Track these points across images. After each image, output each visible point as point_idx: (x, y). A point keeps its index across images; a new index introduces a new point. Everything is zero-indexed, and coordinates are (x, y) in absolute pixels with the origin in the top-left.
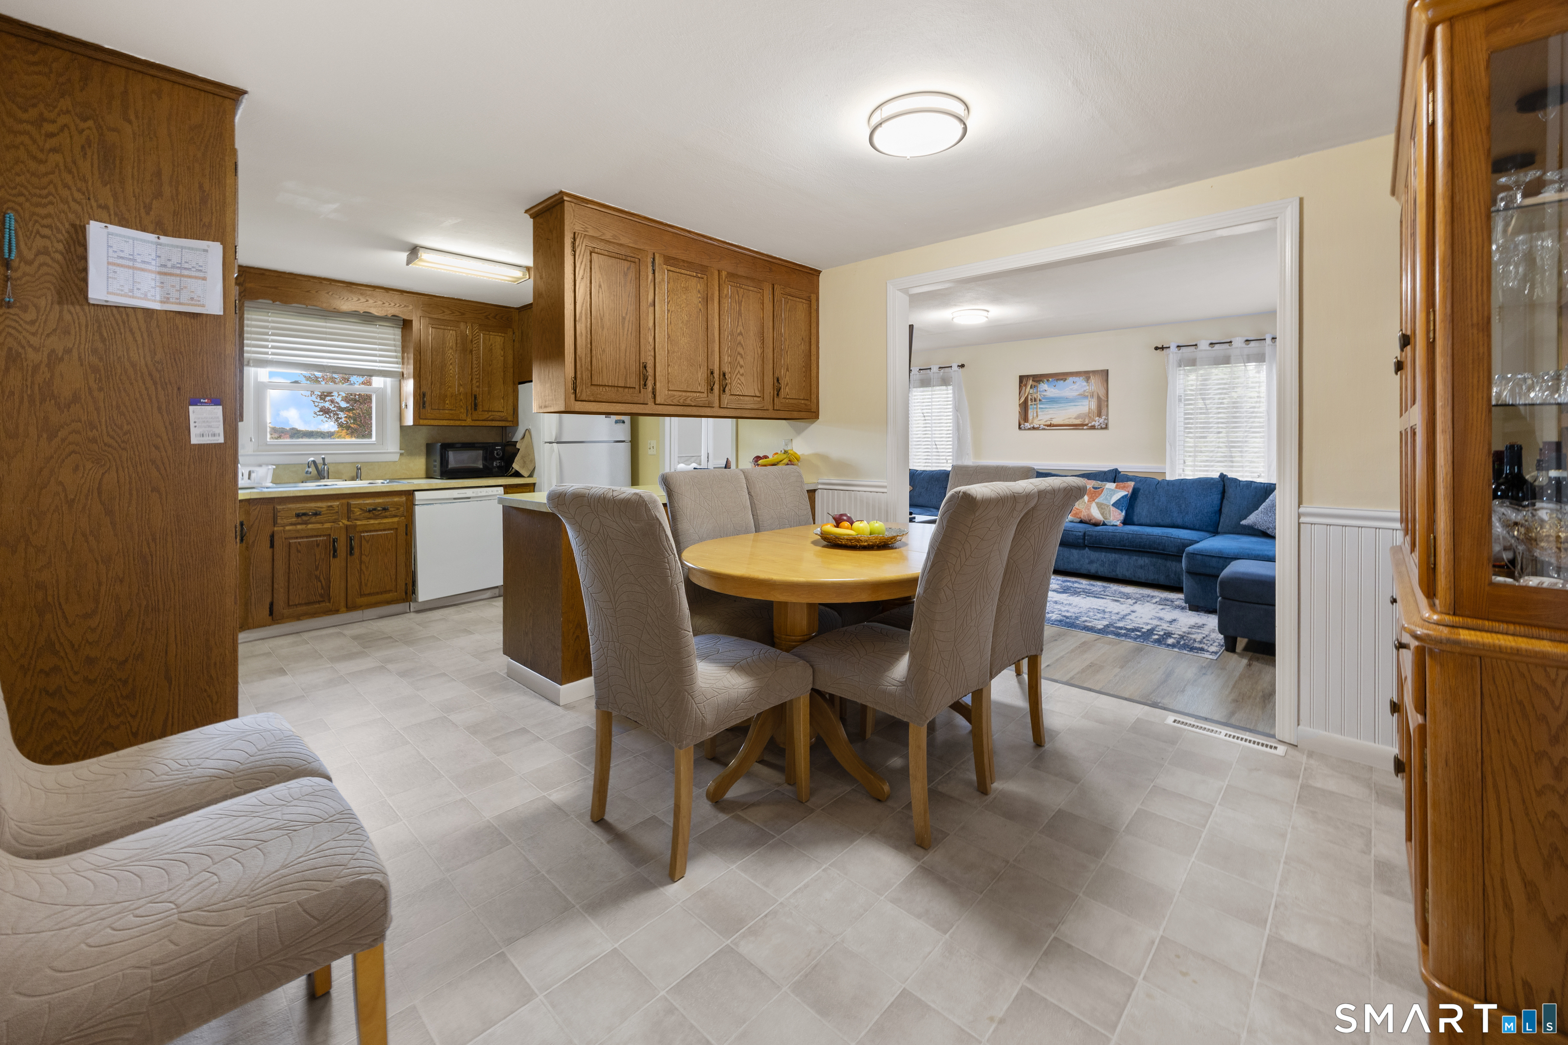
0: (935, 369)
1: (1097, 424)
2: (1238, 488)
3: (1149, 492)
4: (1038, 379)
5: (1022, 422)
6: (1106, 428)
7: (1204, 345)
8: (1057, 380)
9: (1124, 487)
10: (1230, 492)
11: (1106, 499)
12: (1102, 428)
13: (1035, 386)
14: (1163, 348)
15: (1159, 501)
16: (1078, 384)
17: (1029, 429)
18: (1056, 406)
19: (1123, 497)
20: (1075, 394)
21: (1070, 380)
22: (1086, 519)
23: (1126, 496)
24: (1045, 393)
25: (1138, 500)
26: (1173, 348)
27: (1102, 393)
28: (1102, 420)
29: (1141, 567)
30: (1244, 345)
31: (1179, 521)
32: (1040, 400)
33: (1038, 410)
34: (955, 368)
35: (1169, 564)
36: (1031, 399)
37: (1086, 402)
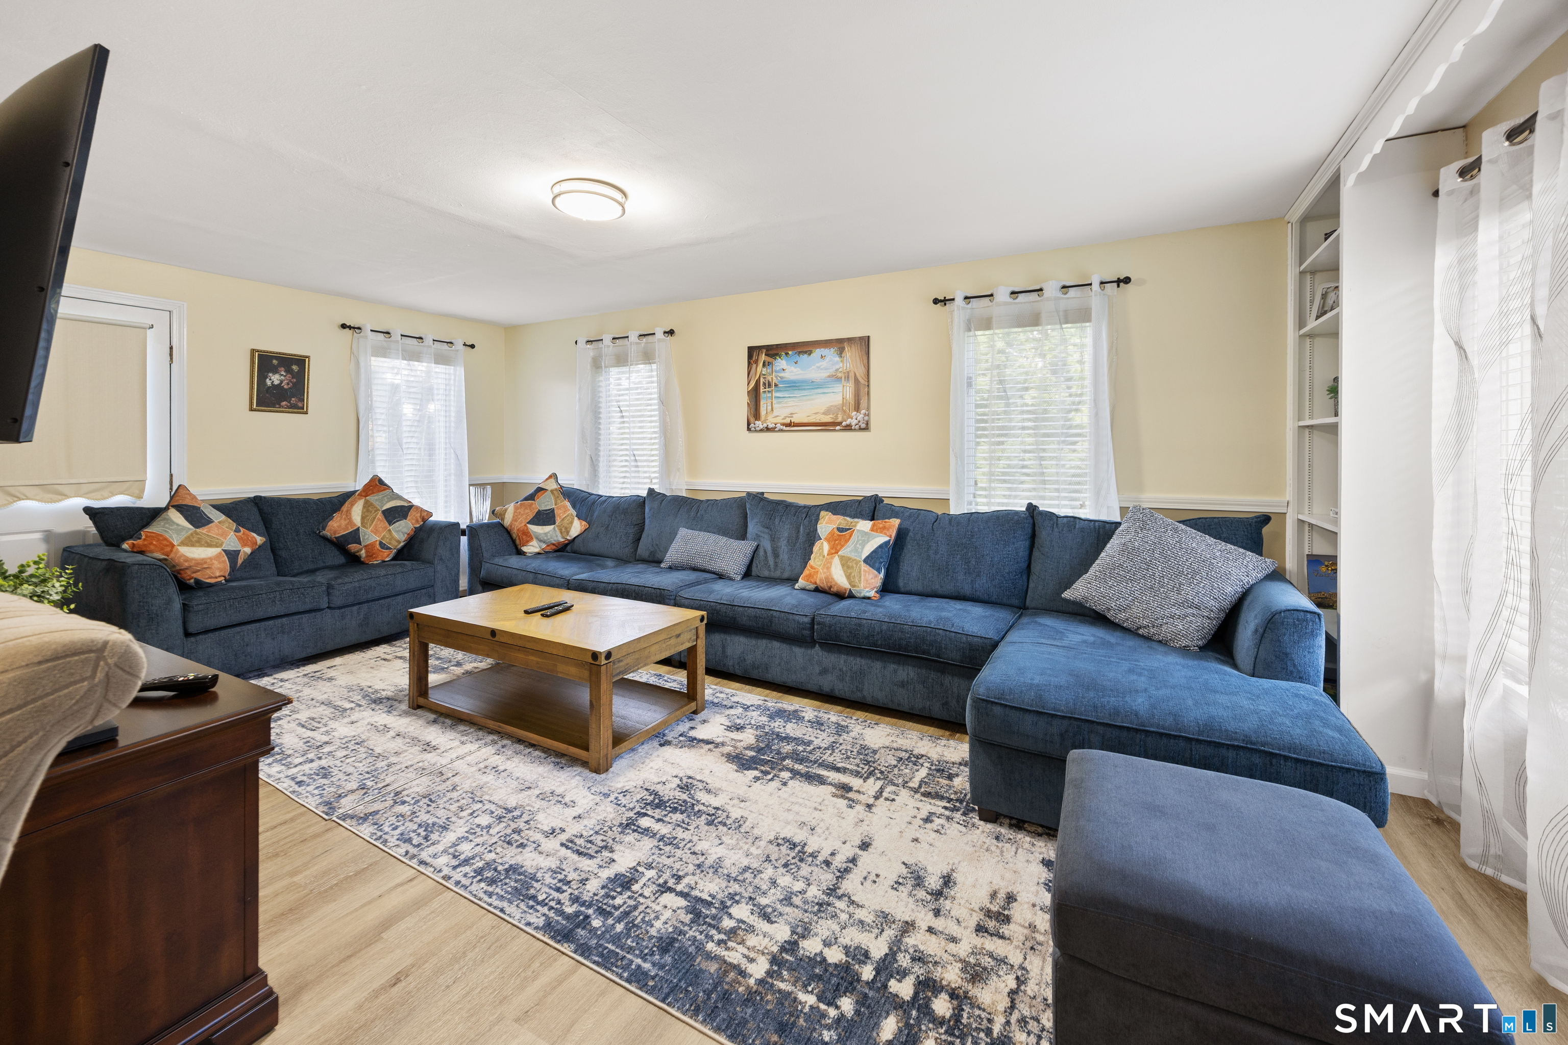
0: (633, 338)
1: (854, 422)
2: (1056, 530)
3: (923, 536)
4: (774, 351)
5: (752, 420)
6: (867, 428)
7: (1002, 295)
8: (800, 353)
9: (884, 528)
10: (1044, 535)
11: (856, 550)
12: (861, 429)
13: (769, 363)
14: (945, 301)
15: (936, 553)
16: (827, 359)
17: (761, 430)
18: (797, 394)
19: (881, 546)
20: (824, 374)
21: (818, 352)
22: (824, 585)
23: (887, 543)
24: (782, 375)
25: (905, 550)
26: (959, 301)
27: (860, 372)
28: (860, 417)
29: (903, 685)
30: (1060, 295)
31: (967, 590)
32: (776, 385)
33: (774, 402)
34: (659, 335)
35: (947, 680)
36: (764, 384)
37: (838, 388)
